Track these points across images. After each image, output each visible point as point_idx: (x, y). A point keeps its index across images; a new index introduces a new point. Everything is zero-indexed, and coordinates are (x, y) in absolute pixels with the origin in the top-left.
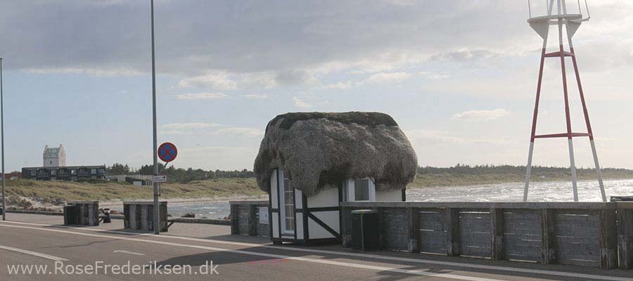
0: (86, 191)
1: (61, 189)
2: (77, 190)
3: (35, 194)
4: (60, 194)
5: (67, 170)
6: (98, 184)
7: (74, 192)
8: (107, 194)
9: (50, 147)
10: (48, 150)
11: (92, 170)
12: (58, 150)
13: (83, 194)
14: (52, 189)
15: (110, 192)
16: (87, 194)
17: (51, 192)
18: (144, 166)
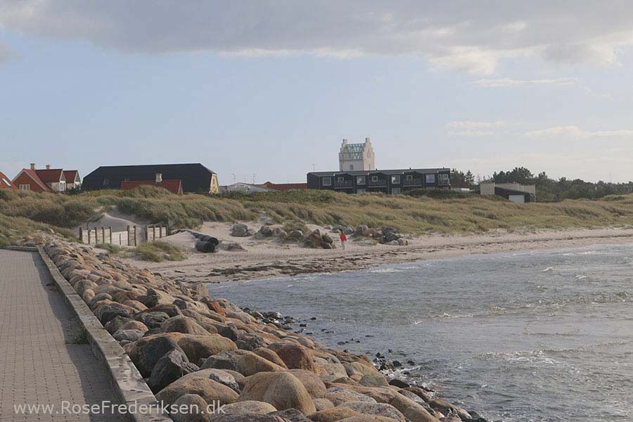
0: (437, 213)
1: (384, 208)
2: (418, 211)
3: (337, 219)
4: (387, 218)
5: (383, 176)
6: (447, 200)
7: (415, 215)
8: (477, 218)
9: (349, 143)
10: (346, 147)
11: (427, 177)
12: (362, 147)
13: (432, 218)
14: (368, 208)
15: (480, 214)
16: (440, 219)
17: (370, 214)
18: (498, 173)
